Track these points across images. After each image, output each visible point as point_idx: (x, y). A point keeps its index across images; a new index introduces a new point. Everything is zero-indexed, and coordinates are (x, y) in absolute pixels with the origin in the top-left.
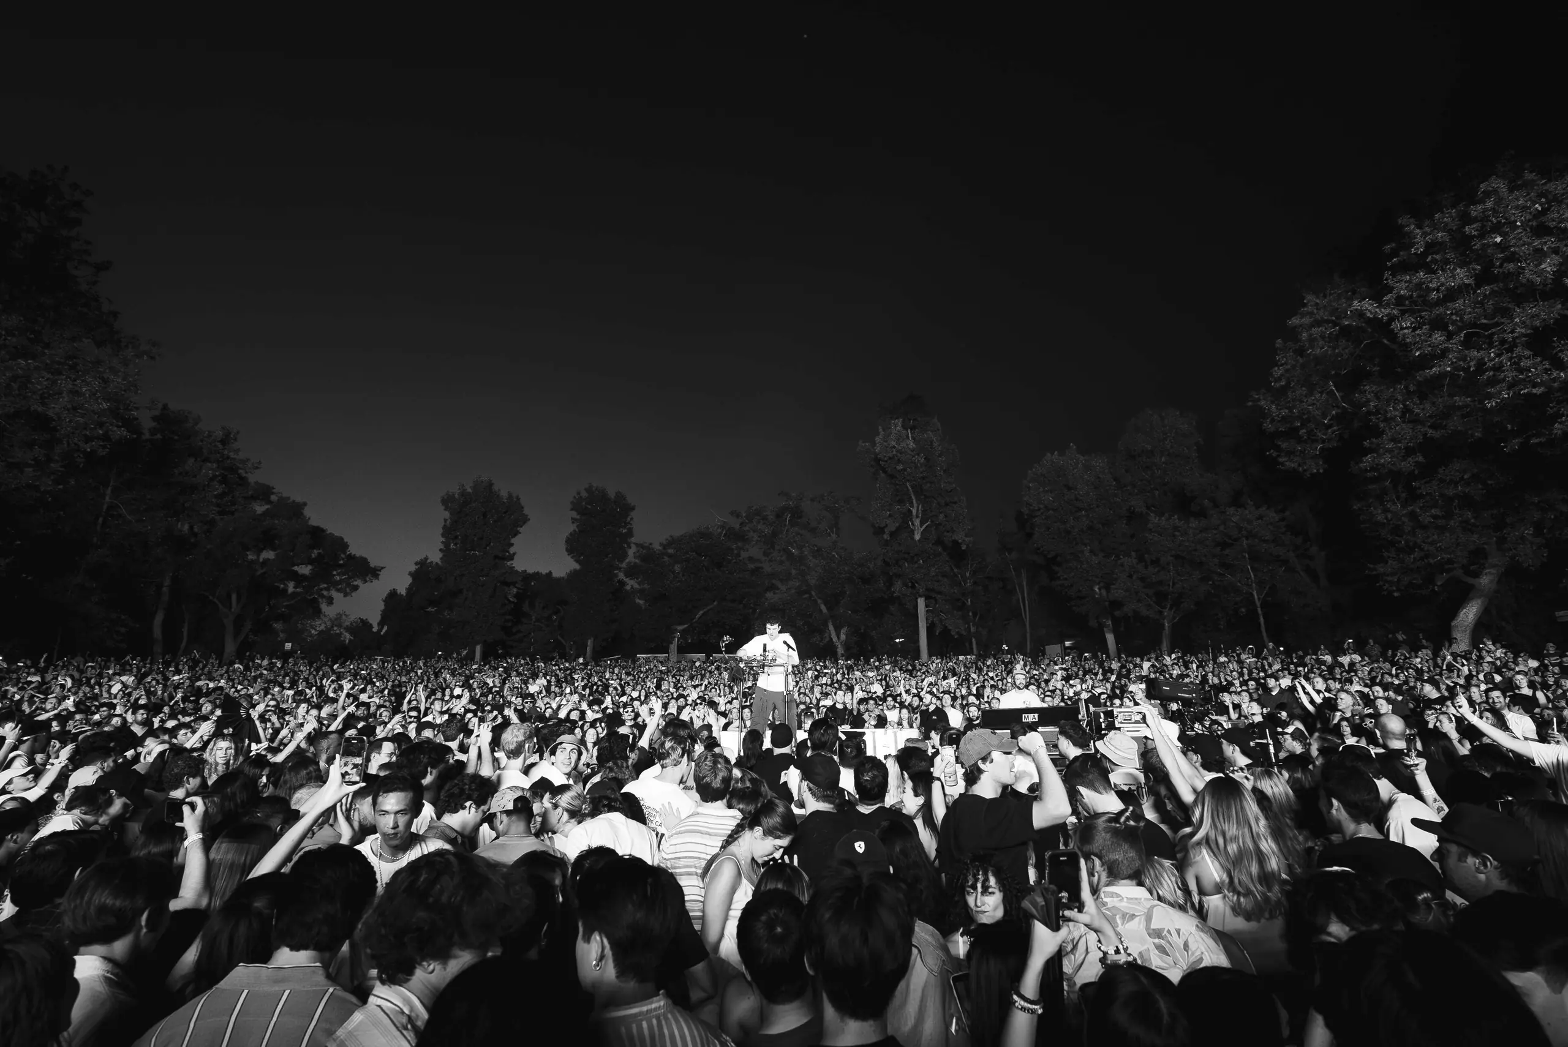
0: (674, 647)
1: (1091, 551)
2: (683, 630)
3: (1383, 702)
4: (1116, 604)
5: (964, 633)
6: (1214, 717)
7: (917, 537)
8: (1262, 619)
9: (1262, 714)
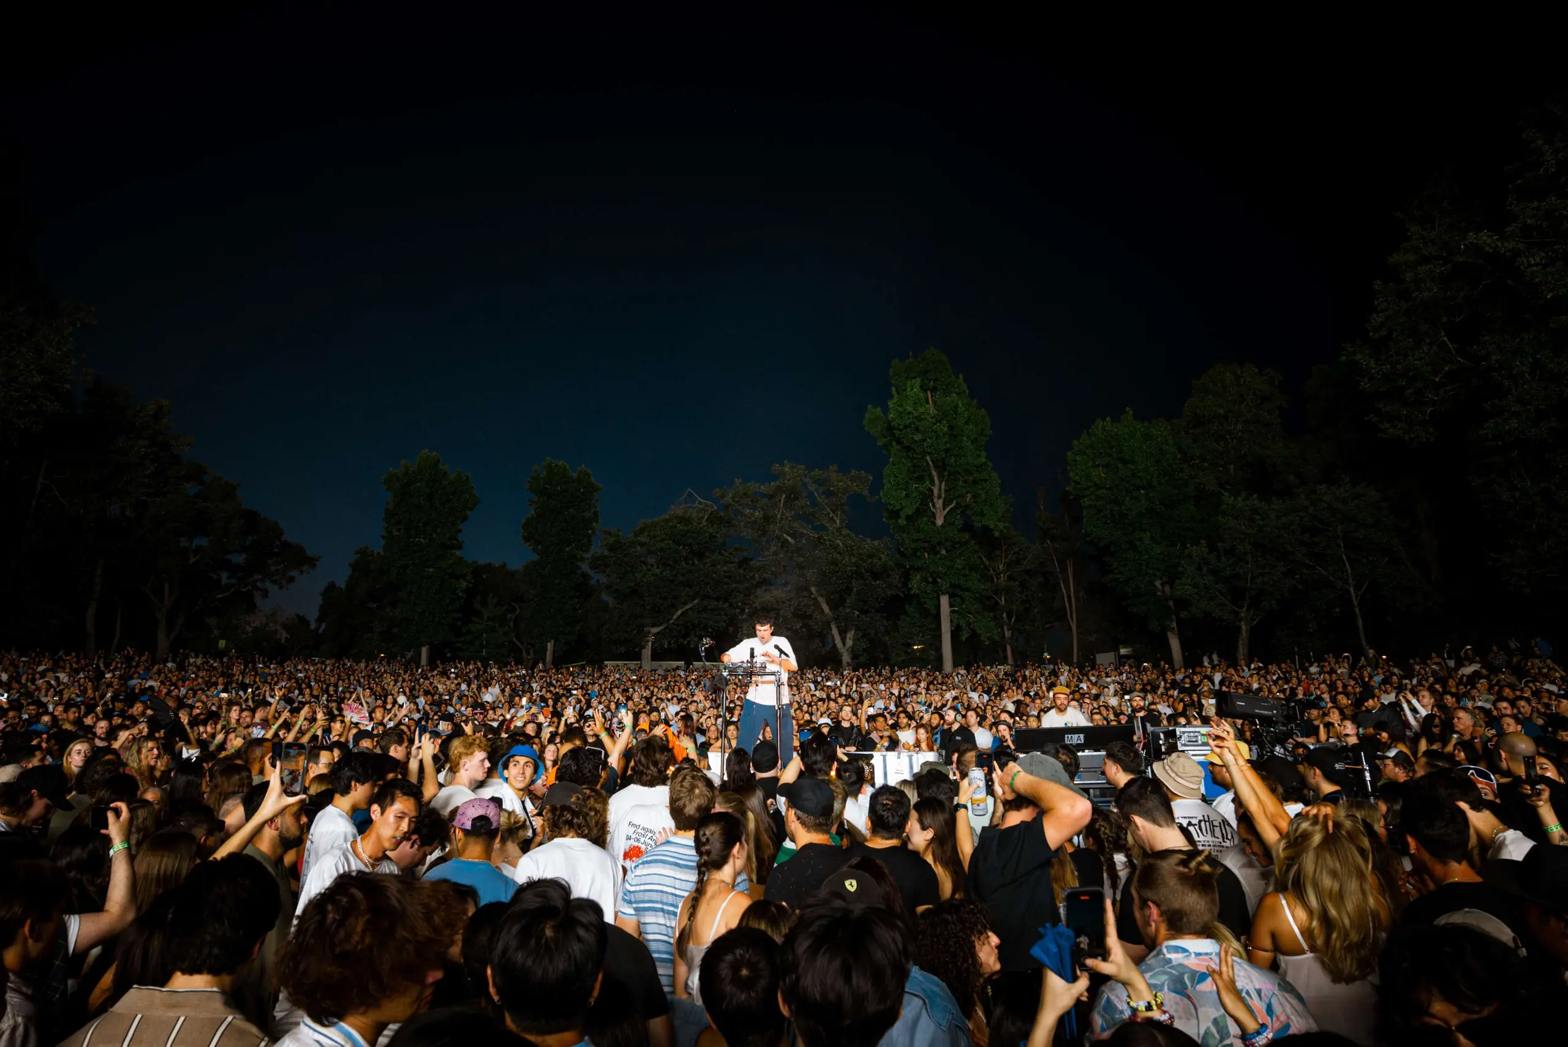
0: (647, 653)
1: (1152, 538)
2: (658, 633)
3: (1510, 721)
4: (1183, 603)
5: (997, 638)
6: (1300, 740)
7: (940, 522)
8: (1360, 622)
9: (1357, 735)
